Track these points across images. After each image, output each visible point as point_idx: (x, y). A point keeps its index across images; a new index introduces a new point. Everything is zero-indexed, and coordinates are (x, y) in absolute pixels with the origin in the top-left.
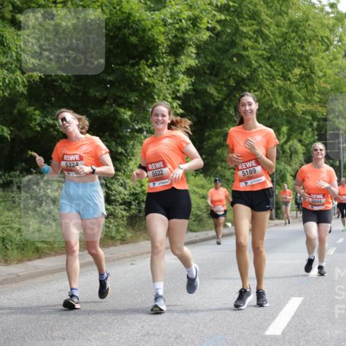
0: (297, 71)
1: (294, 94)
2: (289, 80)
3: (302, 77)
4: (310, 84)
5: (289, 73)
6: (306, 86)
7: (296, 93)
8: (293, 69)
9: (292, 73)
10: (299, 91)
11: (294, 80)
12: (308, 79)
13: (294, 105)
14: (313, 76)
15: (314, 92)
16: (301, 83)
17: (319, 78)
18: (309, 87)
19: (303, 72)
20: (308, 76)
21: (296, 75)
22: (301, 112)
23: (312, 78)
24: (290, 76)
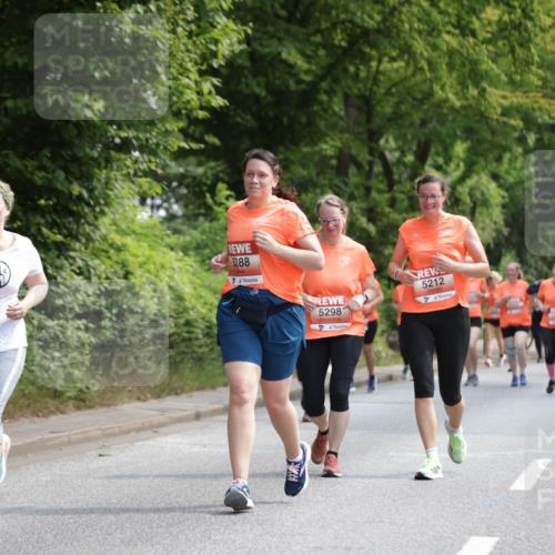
0: (492, 13)
1: (483, 67)
2: (474, 34)
3: (503, 29)
4: (521, 45)
5: (474, 19)
6: (512, 51)
7: (487, 65)
8: (482, 11)
9: (478, 18)
10: (494, 61)
11: (482, 35)
12: (516, 34)
13: (483, 92)
14: (529, 24)
15: (528, 63)
16: (500, 43)
17: (543, 30)
18: (520, 52)
19: (506, 18)
20: (518, 27)
21: (490, 24)
22: (499, 110)
23: (526, 30)
24: (476, 24)
